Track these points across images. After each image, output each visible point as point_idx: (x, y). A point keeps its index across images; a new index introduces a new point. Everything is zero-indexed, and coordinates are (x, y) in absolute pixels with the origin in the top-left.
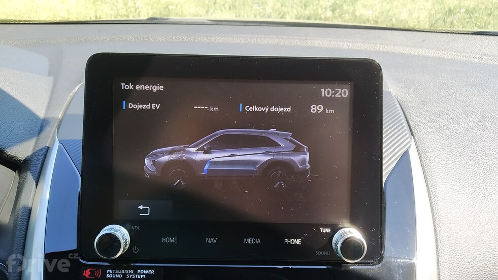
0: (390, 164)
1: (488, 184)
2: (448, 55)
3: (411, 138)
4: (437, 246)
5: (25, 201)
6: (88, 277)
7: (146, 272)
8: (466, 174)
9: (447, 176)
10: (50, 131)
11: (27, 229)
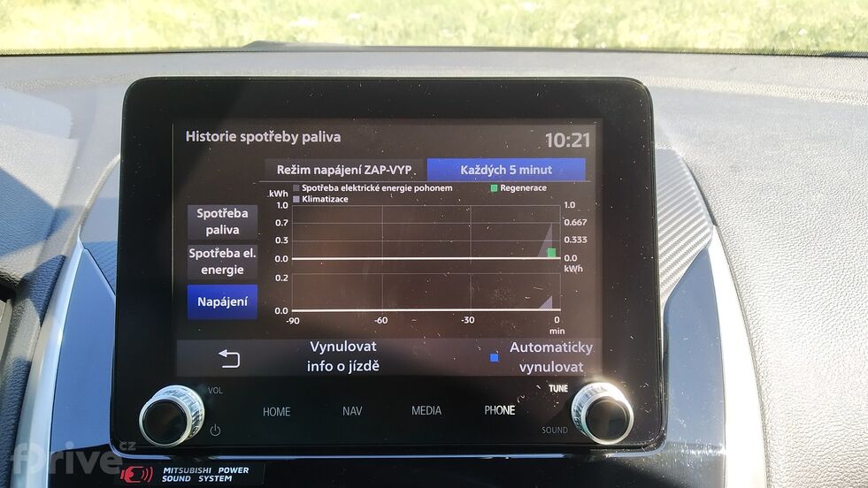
0: (675, 273)
1: (853, 305)
2: (776, 91)
3: (712, 229)
4: (763, 415)
5: (21, 350)
6: (128, 481)
7: (234, 470)
8: (812, 289)
9: (777, 293)
10: (70, 229)
11: (22, 400)
